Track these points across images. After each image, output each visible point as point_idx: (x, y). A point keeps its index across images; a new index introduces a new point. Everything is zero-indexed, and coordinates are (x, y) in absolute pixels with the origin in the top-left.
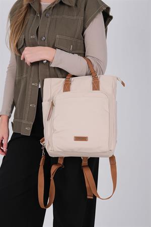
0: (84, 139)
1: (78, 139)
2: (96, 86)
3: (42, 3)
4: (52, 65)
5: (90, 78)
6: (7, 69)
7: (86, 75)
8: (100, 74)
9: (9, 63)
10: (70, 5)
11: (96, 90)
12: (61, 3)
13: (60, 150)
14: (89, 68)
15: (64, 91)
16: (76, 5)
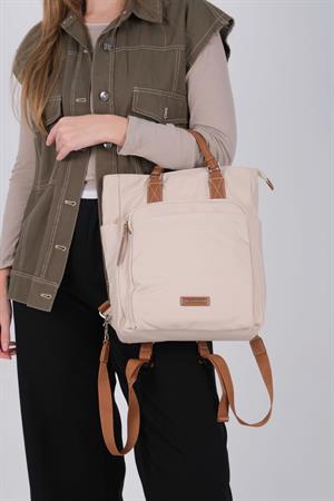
0: (202, 301)
1: (188, 301)
2: (217, 189)
3: (88, 24)
4: (123, 152)
5: (203, 173)
6: (11, 174)
7: (196, 166)
8: (224, 164)
9: (15, 162)
10: (153, 20)
11: (218, 197)
12: (133, 19)
13: (150, 328)
14: (200, 151)
15: (149, 201)
16: (166, 20)
